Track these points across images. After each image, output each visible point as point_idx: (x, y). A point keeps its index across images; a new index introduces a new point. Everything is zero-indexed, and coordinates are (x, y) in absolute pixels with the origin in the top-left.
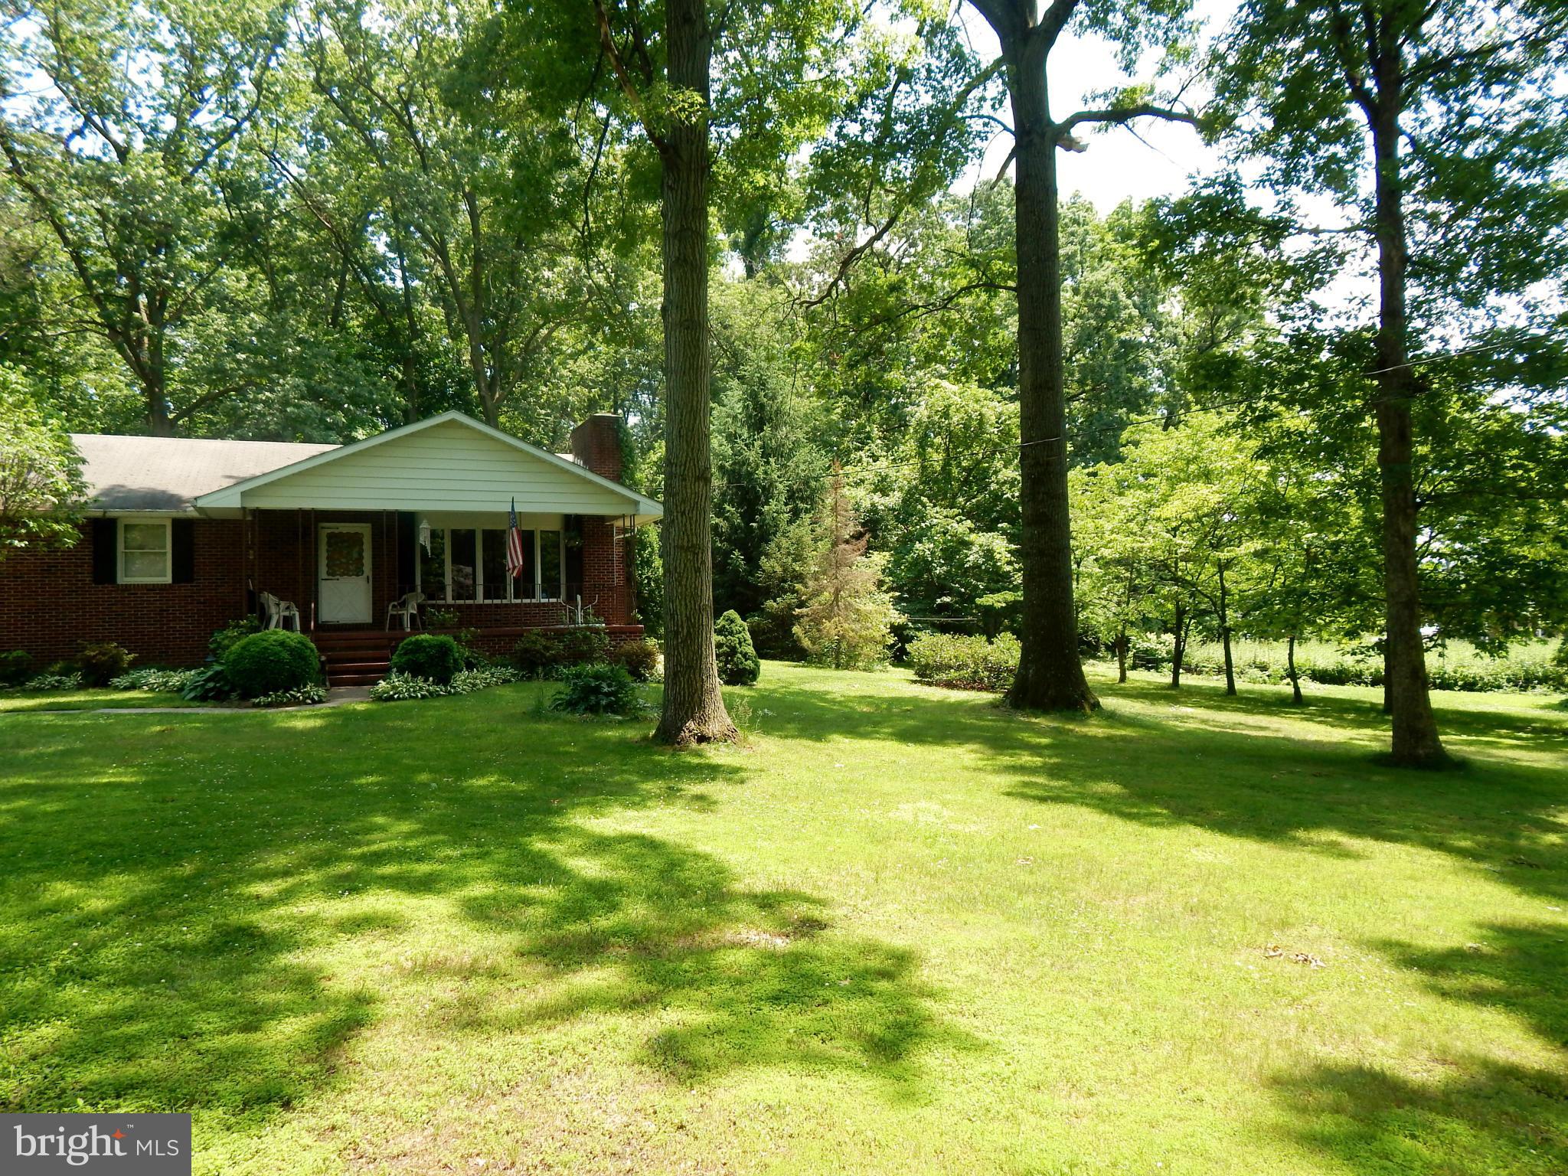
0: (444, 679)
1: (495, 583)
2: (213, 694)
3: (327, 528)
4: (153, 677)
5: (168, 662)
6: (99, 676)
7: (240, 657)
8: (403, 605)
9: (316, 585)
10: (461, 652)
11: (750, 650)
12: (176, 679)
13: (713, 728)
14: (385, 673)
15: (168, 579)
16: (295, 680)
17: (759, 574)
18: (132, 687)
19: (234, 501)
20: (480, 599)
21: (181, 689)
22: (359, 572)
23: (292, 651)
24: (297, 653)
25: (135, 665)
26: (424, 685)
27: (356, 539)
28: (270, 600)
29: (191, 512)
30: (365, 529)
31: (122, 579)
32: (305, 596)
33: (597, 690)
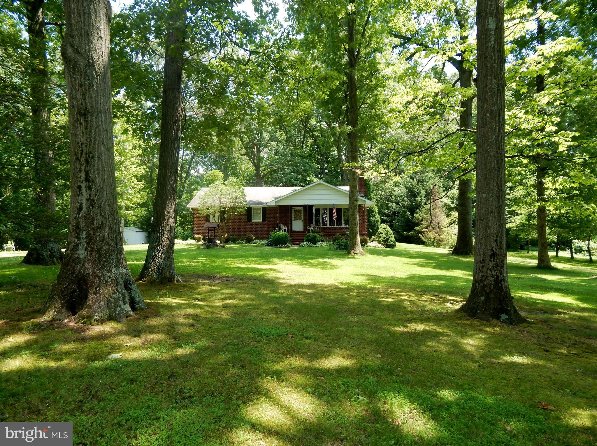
0: (315, 243)
1: (332, 222)
2: (270, 245)
3: (293, 209)
4: (259, 241)
5: (262, 239)
6: (249, 241)
7: (274, 237)
8: (310, 227)
9: (291, 222)
10: (319, 237)
11: (394, 239)
12: (262, 242)
13: (357, 252)
14: (303, 242)
15: (261, 221)
16: (284, 242)
17: (414, 219)
18: (255, 243)
19: (273, 204)
20: (328, 226)
21: (263, 244)
22: (301, 219)
23: (284, 236)
24: (285, 237)
25: (255, 239)
26: (311, 244)
27: (300, 211)
28: (281, 225)
29: (265, 206)
30: (302, 209)
31: (253, 221)
32: (289, 224)
33: (342, 245)
